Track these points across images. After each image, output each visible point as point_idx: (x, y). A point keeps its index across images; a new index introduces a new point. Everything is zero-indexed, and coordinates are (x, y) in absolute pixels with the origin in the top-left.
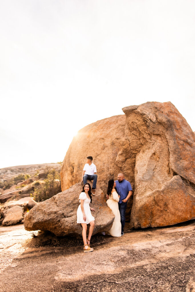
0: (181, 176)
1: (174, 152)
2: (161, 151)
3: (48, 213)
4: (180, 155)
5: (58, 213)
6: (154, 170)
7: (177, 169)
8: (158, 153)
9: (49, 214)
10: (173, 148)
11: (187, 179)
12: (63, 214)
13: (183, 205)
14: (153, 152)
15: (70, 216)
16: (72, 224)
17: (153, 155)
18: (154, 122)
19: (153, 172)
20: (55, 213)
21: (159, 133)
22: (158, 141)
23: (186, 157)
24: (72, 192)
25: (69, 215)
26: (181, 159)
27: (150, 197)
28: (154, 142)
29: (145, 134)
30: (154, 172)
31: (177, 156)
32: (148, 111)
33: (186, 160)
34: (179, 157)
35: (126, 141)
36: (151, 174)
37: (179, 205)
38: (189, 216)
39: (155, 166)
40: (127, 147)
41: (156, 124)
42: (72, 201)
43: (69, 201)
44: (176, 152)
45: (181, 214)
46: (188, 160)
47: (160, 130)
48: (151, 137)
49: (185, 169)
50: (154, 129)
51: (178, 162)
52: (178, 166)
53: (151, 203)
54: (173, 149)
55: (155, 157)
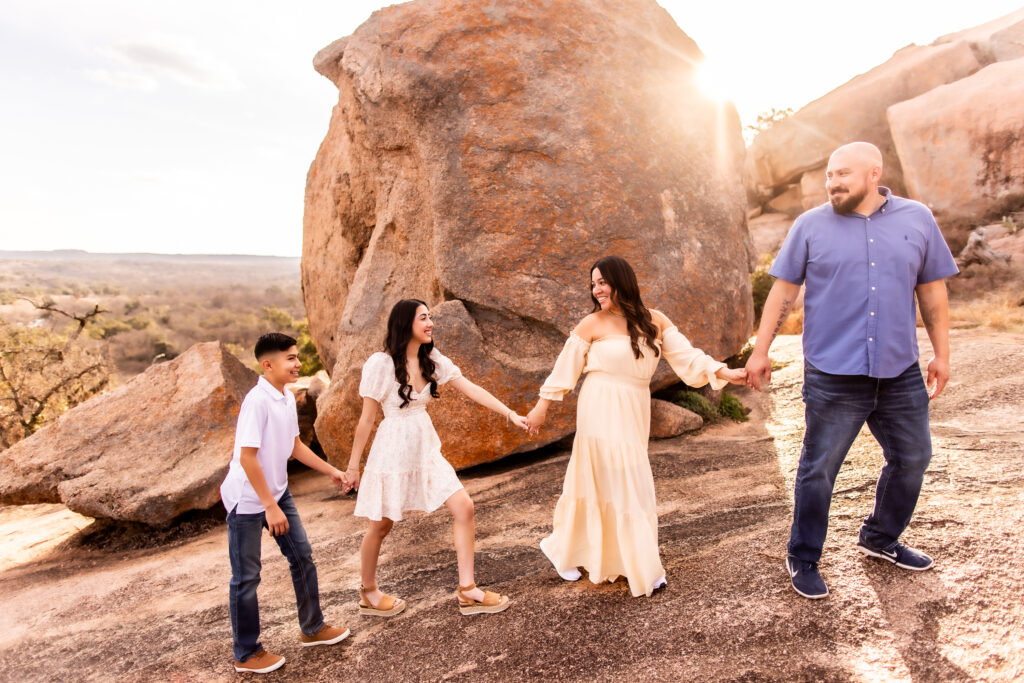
0: (471, 298)
1: (444, 210)
2: (413, 213)
3: (23, 469)
4: (473, 218)
5: (46, 468)
6: (384, 290)
7: (454, 275)
8: (402, 222)
9: (26, 473)
10: (440, 194)
11: (499, 307)
12: (59, 470)
13: (459, 408)
14: (389, 220)
15: (82, 475)
16: (73, 499)
17: (389, 229)
18: (373, 100)
19: (382, 297)
20: (40, 468)
21: (398, 142)
22: (402, 173)
23: (507, 220)
24: (120, 398)
25: (78, 471)
26: (478, 231)
27: (341, 391)
28: (392, 178)
29: (364, 153)
30: (385, 298)
31: (460, 224)
32: (365, 56)
33: (505, 230)
34: (470, 224)
35: (339, 185)
36: (376, 304)
37: (444, 409)
38: (498, 443)
39: (389, 275)
40: (346, 209)
41: (383, 105)
42: (105, 429)
43: (96, 427)
44: (456, 206)
45: (457, 439)
46: (513, 231)
47: (400, 127)
48: (381, 162)
49: (494, 271)
50: (381, 130)
51: (468, 244)
52: (462, 260)
53: (343, 413)
54: (441, 198)
55: (394, 237)
